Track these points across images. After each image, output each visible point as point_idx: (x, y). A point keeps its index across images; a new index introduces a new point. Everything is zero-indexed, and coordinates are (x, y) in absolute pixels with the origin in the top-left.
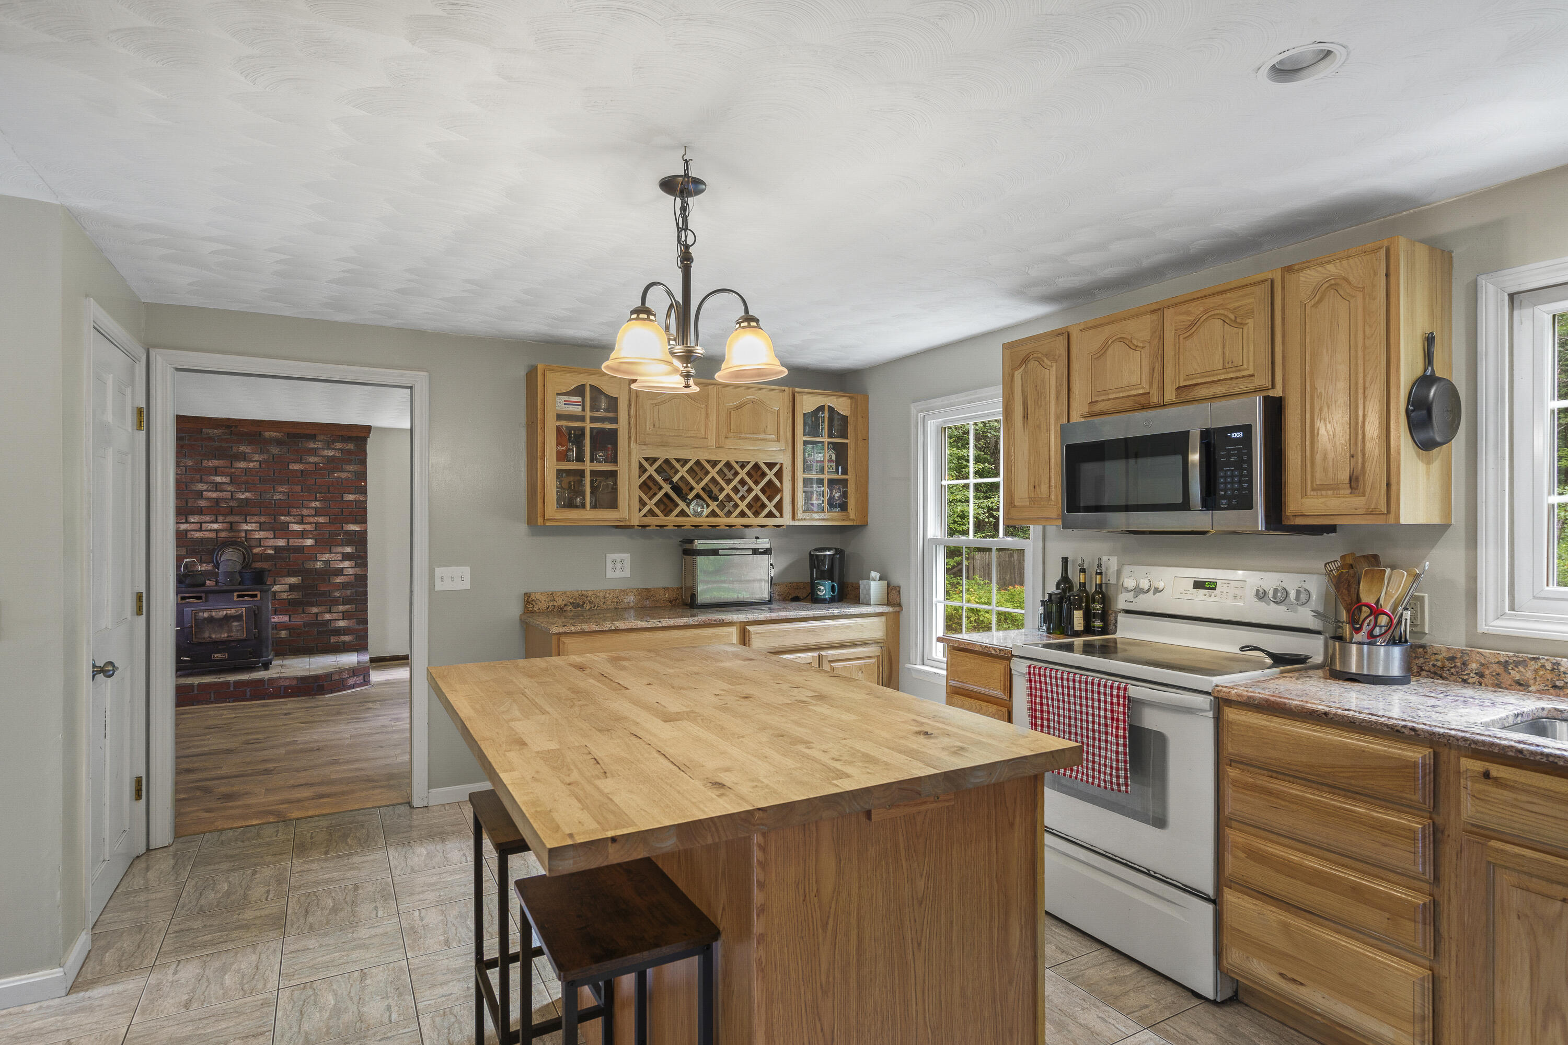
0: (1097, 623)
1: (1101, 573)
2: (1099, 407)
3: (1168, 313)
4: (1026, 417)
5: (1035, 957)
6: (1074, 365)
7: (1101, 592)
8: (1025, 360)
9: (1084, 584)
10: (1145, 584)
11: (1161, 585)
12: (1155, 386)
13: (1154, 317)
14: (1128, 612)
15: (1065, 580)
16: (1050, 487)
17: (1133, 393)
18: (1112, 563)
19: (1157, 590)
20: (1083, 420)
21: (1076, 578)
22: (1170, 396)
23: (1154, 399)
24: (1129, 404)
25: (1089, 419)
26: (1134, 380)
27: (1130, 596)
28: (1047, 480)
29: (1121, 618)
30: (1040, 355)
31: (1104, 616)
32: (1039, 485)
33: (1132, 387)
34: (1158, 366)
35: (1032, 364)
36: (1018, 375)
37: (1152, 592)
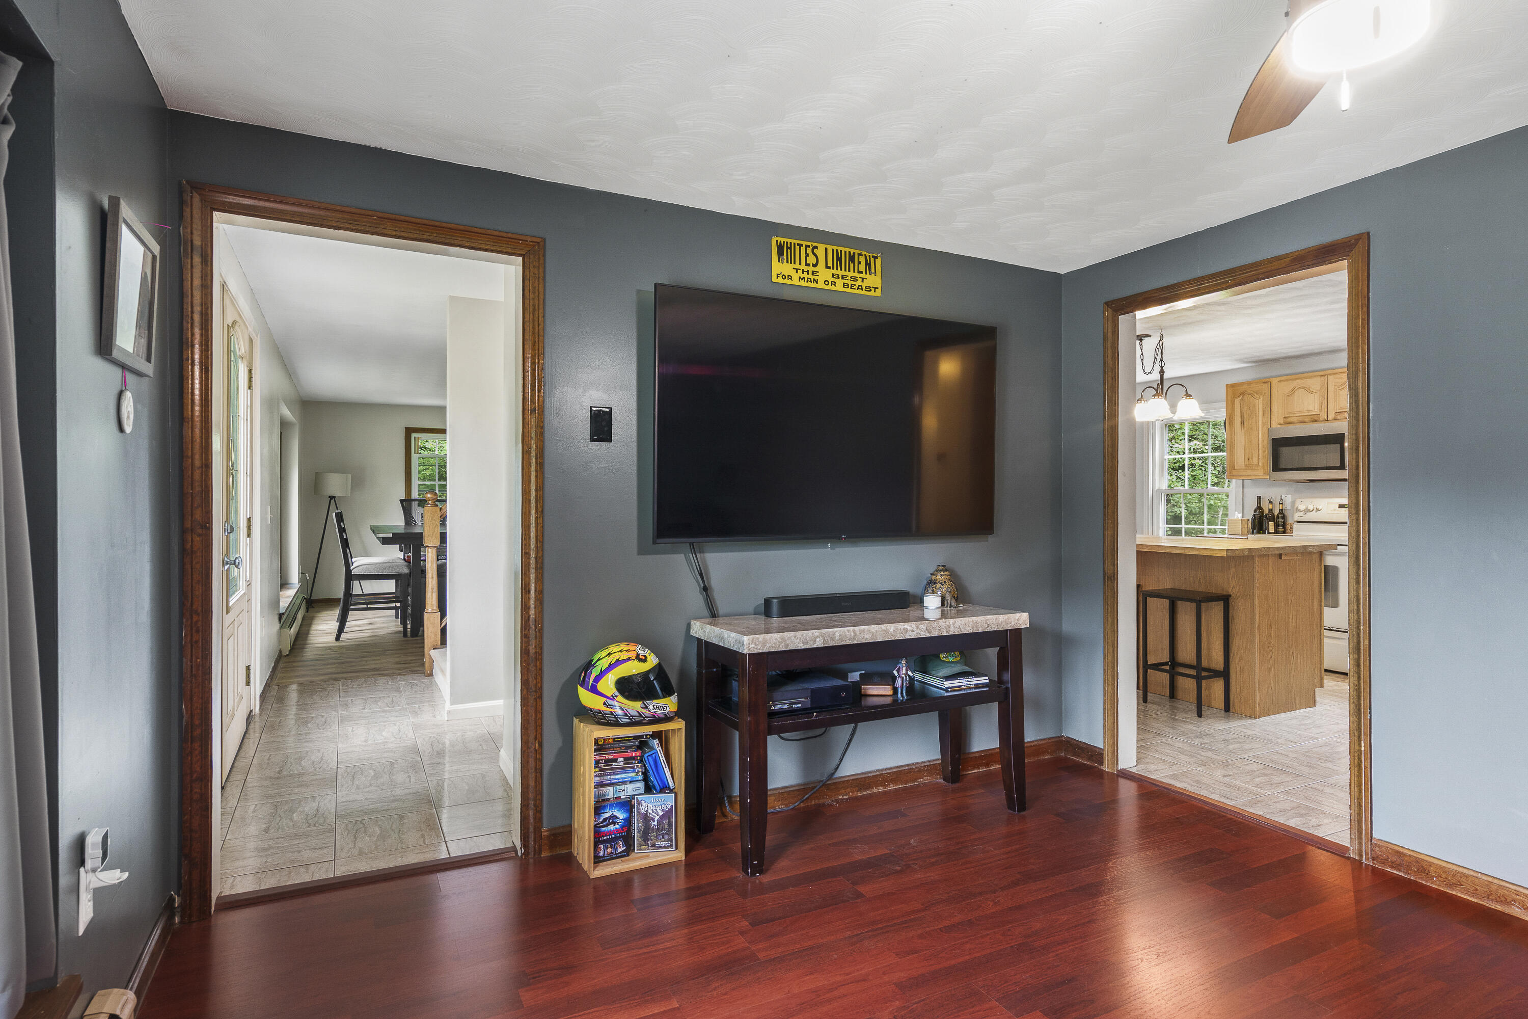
0: (1281, 529)
1: (1282, 504)
2: (1289, 420)
3: (1330, 378)
4: (1243, 423)
5: (1321, 614)
6: (1273, 398)
7: (1282, 513)
8: (1242, 394)
9: (1272, 509)
10: (1311, 508)
11: (1320, 508)
12: (1323, 410)
13: (1323, 378)
14: (1299, 522)
15: (1259, 507)
16: (1259, 459)
17: (1309, 414)
18: (1288, 499)
19: (1318, 510)
20: (1279, 426)
21: (1266, 508)
22: (1331, 416)
23: (1323, 418)
24: (1307, 419)
25: (1283, 426)
26: (1311, 408)
27: (1301, 514)
28: (1257, 456)
29: (1296, 526)
30: (1251, 392)
31: (1284, 525)
32: (1252, 459)
33: (1309, 411)
34: (1325, 401)
35: (1246, 397)
36: (1237, 401)
37: (1314, 511)
